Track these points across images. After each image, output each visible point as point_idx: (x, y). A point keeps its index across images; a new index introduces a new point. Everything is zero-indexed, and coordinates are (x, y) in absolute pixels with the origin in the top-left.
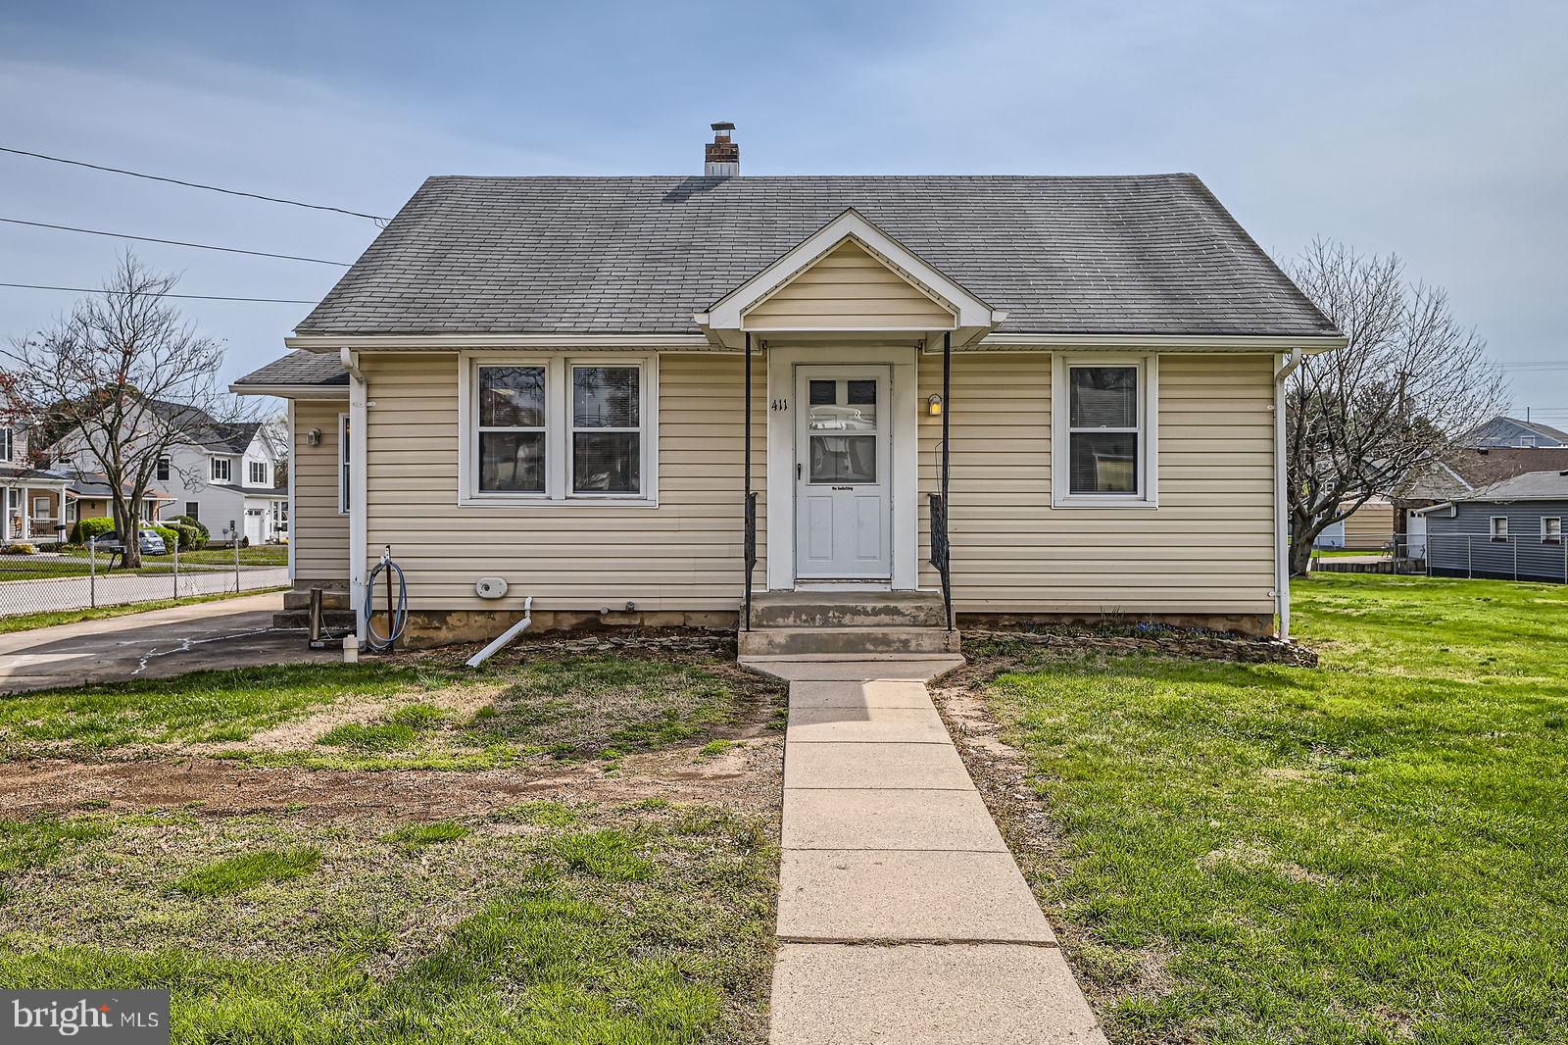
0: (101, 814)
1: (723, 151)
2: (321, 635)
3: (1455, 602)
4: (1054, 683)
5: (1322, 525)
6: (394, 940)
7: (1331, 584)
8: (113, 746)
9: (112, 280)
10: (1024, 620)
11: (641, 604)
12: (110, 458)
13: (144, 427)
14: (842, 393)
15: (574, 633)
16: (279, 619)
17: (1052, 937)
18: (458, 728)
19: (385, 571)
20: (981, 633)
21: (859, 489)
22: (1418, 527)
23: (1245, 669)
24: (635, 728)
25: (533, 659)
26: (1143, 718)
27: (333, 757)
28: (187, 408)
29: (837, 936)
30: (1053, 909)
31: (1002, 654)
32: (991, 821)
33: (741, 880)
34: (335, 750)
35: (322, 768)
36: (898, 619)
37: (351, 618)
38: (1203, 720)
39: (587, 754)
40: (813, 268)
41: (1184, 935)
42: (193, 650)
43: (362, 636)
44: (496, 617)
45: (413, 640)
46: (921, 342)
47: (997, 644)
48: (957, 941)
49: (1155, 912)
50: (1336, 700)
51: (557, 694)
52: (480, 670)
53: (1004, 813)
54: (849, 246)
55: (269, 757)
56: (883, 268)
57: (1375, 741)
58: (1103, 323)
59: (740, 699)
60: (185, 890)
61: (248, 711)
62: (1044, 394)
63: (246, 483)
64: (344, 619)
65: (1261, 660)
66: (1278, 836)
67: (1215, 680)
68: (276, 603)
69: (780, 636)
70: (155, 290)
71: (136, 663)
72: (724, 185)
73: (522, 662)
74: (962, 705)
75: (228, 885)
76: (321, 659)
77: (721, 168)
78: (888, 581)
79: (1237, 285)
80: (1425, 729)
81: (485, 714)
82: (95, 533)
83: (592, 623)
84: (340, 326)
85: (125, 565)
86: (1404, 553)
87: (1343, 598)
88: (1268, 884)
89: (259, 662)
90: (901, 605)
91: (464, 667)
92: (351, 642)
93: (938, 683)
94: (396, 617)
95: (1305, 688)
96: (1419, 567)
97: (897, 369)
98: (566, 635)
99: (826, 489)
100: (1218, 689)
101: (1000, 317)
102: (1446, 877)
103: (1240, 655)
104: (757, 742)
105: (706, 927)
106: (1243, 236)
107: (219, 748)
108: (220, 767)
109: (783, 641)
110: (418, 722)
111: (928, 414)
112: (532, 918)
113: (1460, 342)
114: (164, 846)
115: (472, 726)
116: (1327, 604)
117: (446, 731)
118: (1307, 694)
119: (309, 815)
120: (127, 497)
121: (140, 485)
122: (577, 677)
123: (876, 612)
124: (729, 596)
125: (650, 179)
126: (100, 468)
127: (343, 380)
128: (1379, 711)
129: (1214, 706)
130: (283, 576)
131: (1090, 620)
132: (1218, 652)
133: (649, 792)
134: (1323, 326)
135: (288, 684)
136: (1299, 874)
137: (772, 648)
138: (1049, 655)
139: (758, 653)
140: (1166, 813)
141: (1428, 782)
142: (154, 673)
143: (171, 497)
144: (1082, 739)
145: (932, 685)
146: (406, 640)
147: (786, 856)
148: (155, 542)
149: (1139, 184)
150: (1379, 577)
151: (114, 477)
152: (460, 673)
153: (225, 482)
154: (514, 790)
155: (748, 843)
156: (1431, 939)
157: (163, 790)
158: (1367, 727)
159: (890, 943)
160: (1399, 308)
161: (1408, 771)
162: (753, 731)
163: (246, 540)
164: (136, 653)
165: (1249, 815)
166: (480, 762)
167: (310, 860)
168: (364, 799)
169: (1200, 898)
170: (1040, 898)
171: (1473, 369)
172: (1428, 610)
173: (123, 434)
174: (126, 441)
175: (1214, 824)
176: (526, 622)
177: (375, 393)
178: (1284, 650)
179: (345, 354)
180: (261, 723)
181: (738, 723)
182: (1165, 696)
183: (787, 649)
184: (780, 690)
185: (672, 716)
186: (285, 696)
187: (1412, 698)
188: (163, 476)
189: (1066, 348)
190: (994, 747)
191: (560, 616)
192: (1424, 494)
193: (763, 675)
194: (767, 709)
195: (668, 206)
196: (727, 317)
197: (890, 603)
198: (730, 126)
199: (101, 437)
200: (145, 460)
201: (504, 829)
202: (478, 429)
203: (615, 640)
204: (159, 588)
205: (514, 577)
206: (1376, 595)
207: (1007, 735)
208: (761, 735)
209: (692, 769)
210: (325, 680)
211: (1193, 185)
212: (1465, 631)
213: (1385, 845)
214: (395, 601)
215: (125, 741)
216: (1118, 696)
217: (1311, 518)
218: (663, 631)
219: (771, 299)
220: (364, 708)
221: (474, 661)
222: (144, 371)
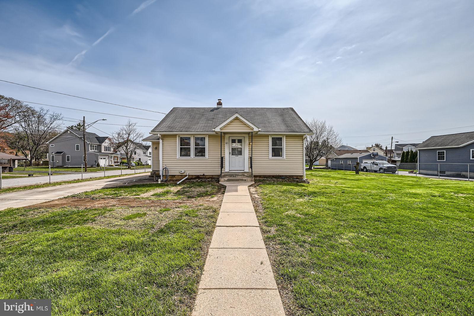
0: (114, 207)
1: (220, 104)
2: (155, 179)
3: (333, 174)
4: (267, 186)
5: (314, 162)
6: (155, 227)
7: (315, 171)
8: (119, 197)
9: (126, 123)
10: (265, 176)
11: (206, 174)
12: (126, 151)
13: (131, 146)
14: (237, 141)
15: (195, 179)
16: (150, 176)
17: (259, 225)
18: (174, 193)
19: (165, 169)
20: (258, 178)
21: (239, 156)
22: (329, 162)
23: (297, 184)
24: (201, 193)
25: (188, 182)
26: (280, 191)
27: (153, 198)
28: (138, 143)
29: (225, 225)
30: (260, 221)
31: (260, 182)
32: (253, 207)
33: (212, 217)
34: (153, 197)
35: (151, 200)
36: (244, 176)
37: (160, 176)
38: (289, 192)
39: (193, 197)
40: (231, 122)
41: (279, 225)
42: (135, 181)
43: (162, 179)
44: (182, 176)
45: (170, 180)
46: (248, 133)
47: (260, 180)
48: (244, 226)
49: (275, 221)
50: (310, 189)
51: (190, 188)
52: (179, 184)
53: (256, 207)
54: (237, 118)
55: (143, 198)
56: (242, 122)
57: (315, 195)
58: (277, 130)
59: (218, 189)
60: (124, 219)
61: (141, 191)
62: (268, 141)
63: (148, 155)
64: (159, 176)
65: (301, 182)
66: (297, 210)
67: (293, 186)
68: (149, 174)
69: (226, 179)
70: (133, 125)
71: (126, 183)
72: (220, 109)
73: (186, 183)
74: (253, 189)
75: (131, 218)
76: (155, 183)
77: (219, 106)
78: (244, 170)
79: (298, 125)
80: (324, 193)
81: (178, 191)
82: (124, 163)
83: (198, 177)
84: (158, 131)
85: (128, 168)
86: (327, 166)
87: (317, 173)
88: (294, 217)
89: (145, 183)
90: (245, 174)
91: (176, 184)
92: (159, 180)
93: (250, 186)
94: (167, 176)
95: (306, 187)
96: (329, 168)
97: (245, 137)
98: (193, 179)
99: (234, 156)
100: (292, 187)
101: (260, 129)
102: (321, 216)
103: (297, 182)
104: (220, 195)
105: (205, 224)
106: (299, 117)
107: (135, 197)
108: (135, 200)
109: (226, 180)
110: (167, 192)
111: (250, 144)
112: (177, 223)
113: (335, 134)
114: (123, 212)
115: (176, 193)
116: (314, 174)
117: (172, 194)
118: (306, 188)
119: (147, 207)
120: (129, 157)
121: (131, 155)
122: (194, 185)
123: (241, 175)
124: (218, 173)
125: (208, 108)
126: (125, 153)
127: (159, 139)
128: (317, 190)
129: (291, 190)
130: (151, 170)
131: (275, 176)
132: (294, 181)
133: (201, 203)
134: (310, 131)
135: (148, 187)
136: (299, 215)
137: (225, 181)
138: (268, 182)
139: (223, 182)
140: (280, 206)
141: (322, 201)
142: (128, 185)
143: (136, 157)
144: (270, 195)
145: (249, 186)
146: (169, 180)
147: (220, 213)
148: (133, 164)
149: (284, 109)
150: (323, 170)
151: (127, 154)
152: (176, 185)
153: (145, 155)
154: (180, 203)
155: (215, 211)
156: (316, 226)
157: (125, 203)
158: (315, 193)
159: (233, 227)
160: (326, 128)
161: (319, 199)
162: (219, 194)
163: (148, 164)
164: (126, 182)
165: (293, 206)
166: (176, 199)
167: (145, 214)
168: (156, 205)
169: (282, 219)
170: (258, 219)
171: (337, 138)
172: (329, 175)
173: (128, 147)
174: (129, 148)
175: (287, 208)
176: (187, 177)
177: (164, 141)
178: (304, 181)
179: (159, 135)
180: (142, 193)
181: (217, 193)
182: (284, 188)
183: (227, 181)
184: (225, 187)
185: (207, 191)
186: (147, 188)
187: (322, 188)
188: (135, 154)
189: (271, 134)
190: (256, 196)
191: (193, 176)
192: (330, 157)
193: (223, 185)
194: (222, 190)
195: (211, 112)
196: (218, 129)
197: (243, 174)
198: (221, 100)
199: (125, 148)
200: (132, 151)
201: (177, 209)
202: (180, 147)
203: (201, 180)
204: (133, 171)
205: (185, 170)
206: (321, 172)
207: (259, 194)
208: (221, 194)
209: (209, 200)
210: (155, 186)
211: (292, 109)
212: (334, 178)
213: (313, 211)
214: (167, 174)
215: (121, 196)
216: (277, 188)
217: (313, 161)
218: (209, 178)
219: (225, 127)
220: (159, 190)
221: (178, 183)
222: (131, 137)
